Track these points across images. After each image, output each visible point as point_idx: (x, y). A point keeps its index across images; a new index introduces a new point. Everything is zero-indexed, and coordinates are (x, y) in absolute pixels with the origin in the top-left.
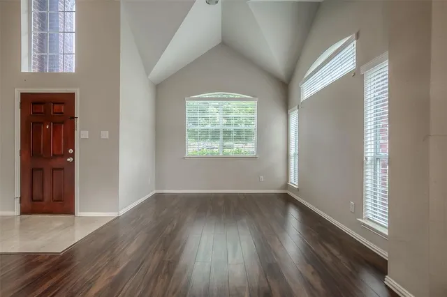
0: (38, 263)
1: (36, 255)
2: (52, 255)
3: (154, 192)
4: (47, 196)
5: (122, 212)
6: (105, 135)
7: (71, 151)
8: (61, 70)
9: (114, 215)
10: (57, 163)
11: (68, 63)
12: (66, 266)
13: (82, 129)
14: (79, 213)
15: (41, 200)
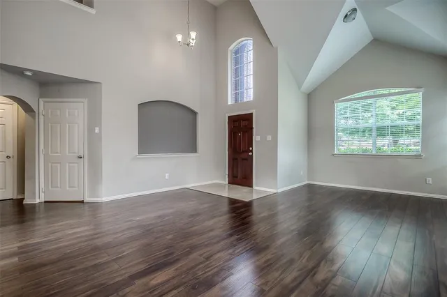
0: (238, 203)
1: (236, 200)
2: (243, 202)
3: (307, 182)
4: (239, 176)
5: (279, 191)
6: (269, 138)
7: (251, 148)
8: (245, 100)
9: (274, 191)
10: (244, 156)
11: (249, 95)
12: (248, 206)
13: (256, 135)
14: (255, 187)
15: (237, 177)
